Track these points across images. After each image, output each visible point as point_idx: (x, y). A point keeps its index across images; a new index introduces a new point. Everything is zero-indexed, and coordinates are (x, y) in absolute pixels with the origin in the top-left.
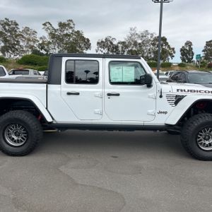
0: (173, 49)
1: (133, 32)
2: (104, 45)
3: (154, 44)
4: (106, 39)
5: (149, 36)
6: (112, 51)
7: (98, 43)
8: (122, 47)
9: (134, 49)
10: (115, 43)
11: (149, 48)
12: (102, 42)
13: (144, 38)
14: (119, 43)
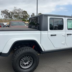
0: (29, 15)
1: (15, 9)
2: (4, 13)
3: (22, 13)
4: (5, 10)
5: (21, 10)
6: (8, 15)
7: (2, 12)
8: (11, 14)
9: (16, 15)
10: (9, 12)
11: (21, 14)
12: (3, 11)
13: (19, 11)
14: (10, 12)
